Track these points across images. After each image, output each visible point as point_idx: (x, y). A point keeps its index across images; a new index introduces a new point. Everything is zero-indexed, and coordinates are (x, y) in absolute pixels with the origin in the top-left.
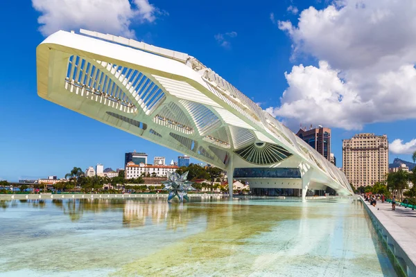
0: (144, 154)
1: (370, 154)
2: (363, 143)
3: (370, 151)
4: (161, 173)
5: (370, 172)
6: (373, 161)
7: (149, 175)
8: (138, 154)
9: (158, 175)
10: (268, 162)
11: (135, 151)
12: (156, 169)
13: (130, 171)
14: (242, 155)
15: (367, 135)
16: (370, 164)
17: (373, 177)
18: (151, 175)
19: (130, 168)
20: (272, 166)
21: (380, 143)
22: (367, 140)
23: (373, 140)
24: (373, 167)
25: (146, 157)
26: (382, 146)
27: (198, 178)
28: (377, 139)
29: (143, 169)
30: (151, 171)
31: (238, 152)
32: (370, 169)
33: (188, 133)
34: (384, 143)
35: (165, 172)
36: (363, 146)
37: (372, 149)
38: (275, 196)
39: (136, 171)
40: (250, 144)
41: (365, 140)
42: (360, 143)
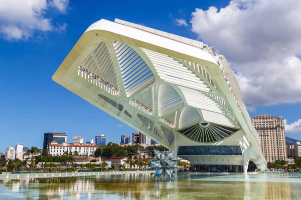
0: (64, 134)
1: (269, 133)
2: (262, 123)
3: (269, 130)
4: (82, 151)
5: (270, 149)
6: (272, 139)
7: (71, 153)
8: (58, 134)
9: (79, 153)
10: (212, 141)
11: (55, 131)
12: (78, 148)
13: (53, 150)
14: (186, 134)
15: (265, 116)
16: (270, 142)
17: (273, 153)
18: (73, 154)
19: (53, 147)
20: (215, 144)
21: (277, 123)
22: (265, 120)
23: (271, 120)
24: (273, 144)
25: (66, 137)
26: (278, 126)
27: (117, 156)
28: (274, 120)
29: (66, 148)
30: (73, 149)
31: (182, 131)
32: (270, 147)
33: (150, 114)
34: (280, 123)
35: (86, 150)
36: (262, 126)
37: (270, 129)
38: (217, 172)
39: (59, 150)
40: (195, 124)
41: (263, 121)
42: (259, 124)
